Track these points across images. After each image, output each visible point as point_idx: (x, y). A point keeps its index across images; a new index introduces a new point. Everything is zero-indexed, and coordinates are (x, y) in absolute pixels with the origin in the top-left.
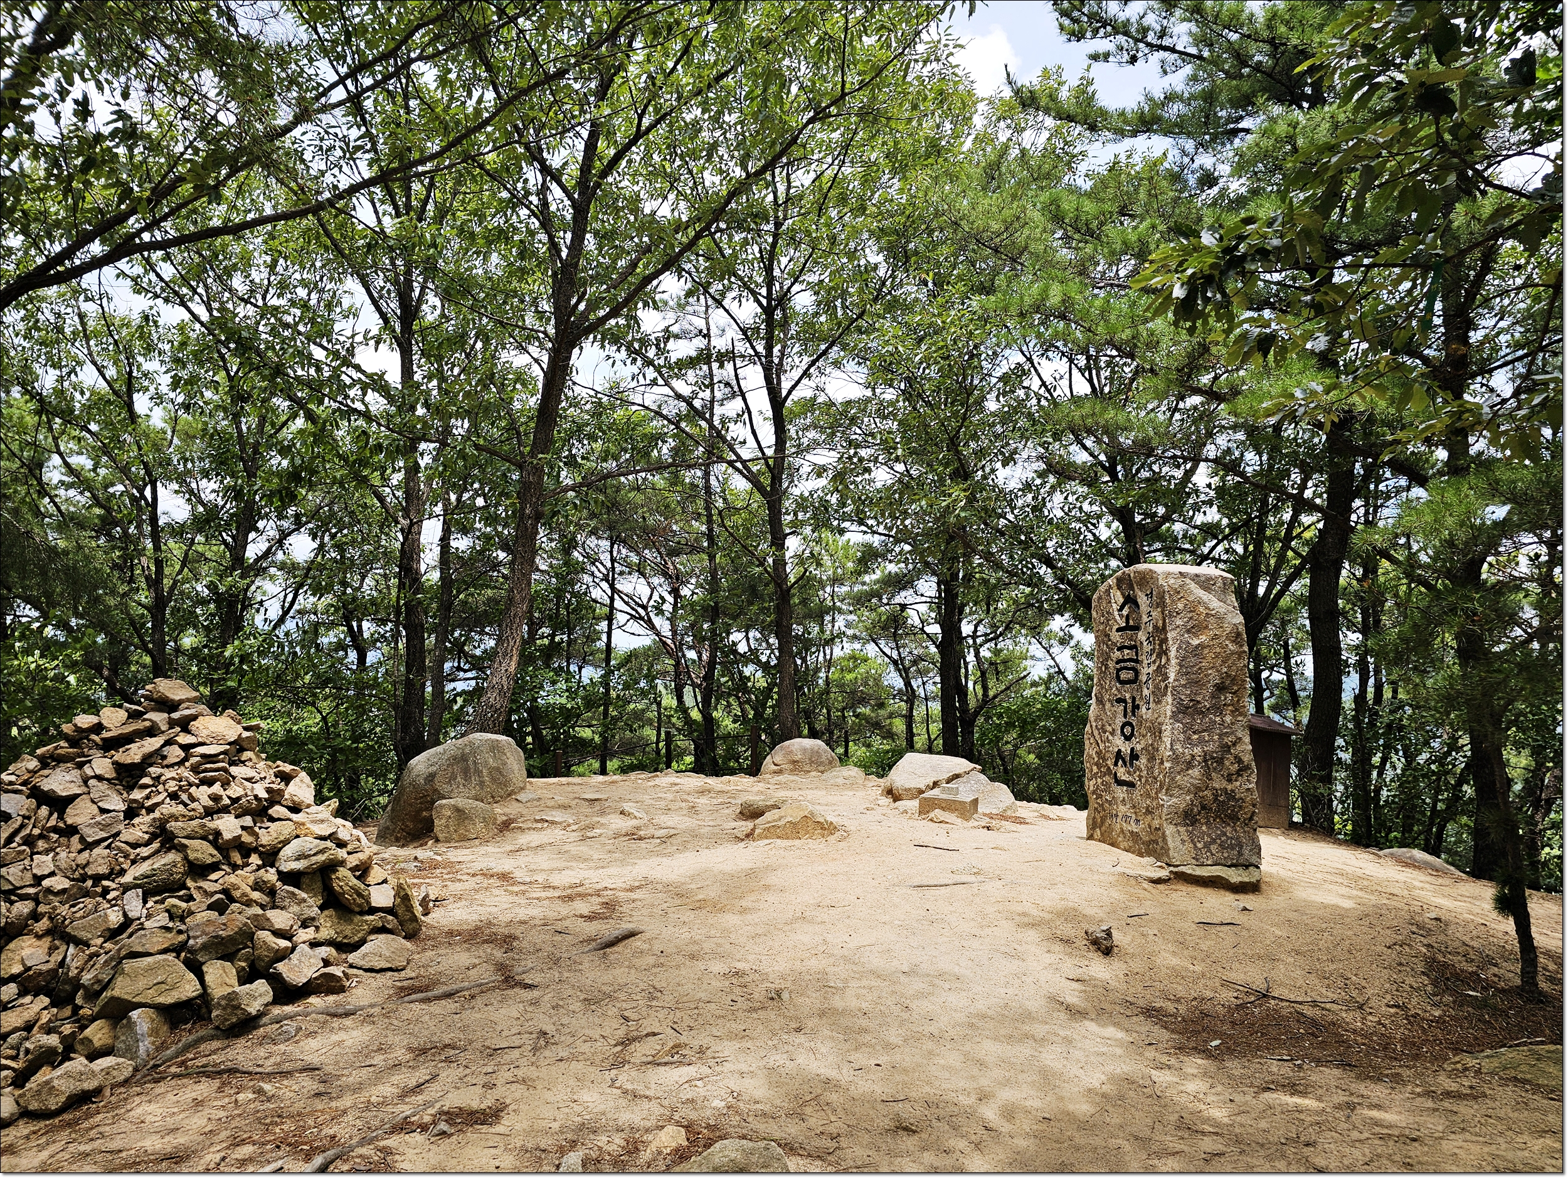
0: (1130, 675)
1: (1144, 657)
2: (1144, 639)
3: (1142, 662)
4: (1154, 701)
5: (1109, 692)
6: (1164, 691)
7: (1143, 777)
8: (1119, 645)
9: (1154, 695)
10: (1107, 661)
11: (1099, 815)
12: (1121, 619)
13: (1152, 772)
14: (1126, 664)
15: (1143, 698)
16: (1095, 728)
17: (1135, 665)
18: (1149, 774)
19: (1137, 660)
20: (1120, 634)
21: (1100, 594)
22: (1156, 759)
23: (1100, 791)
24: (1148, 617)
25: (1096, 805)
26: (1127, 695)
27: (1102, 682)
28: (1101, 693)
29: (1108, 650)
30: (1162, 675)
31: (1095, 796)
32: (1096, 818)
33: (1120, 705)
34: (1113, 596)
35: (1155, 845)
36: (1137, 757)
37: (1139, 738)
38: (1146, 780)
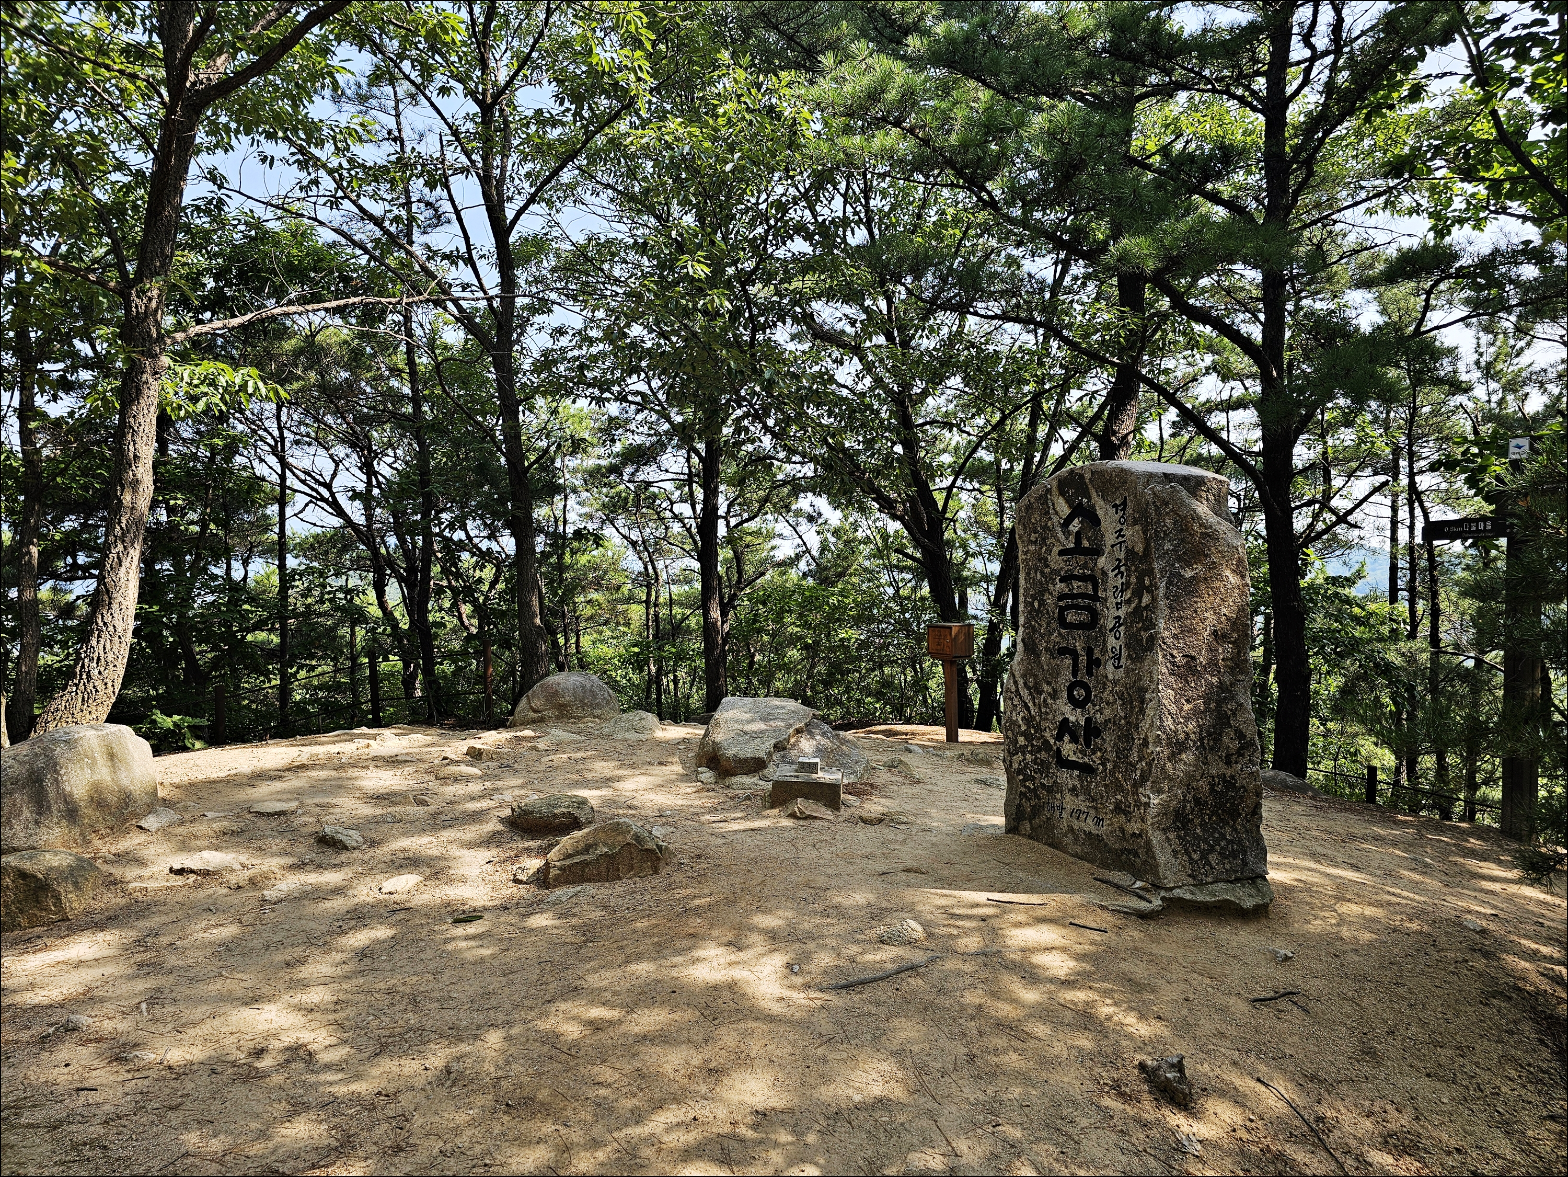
0: (1084, 617)
1: (1110, 593)
2: (1109, 568)
3: (1106, 600)
4: (1129, 657)
5: (1046, 639)
6: (1147, 643)
7: (1108, 760)
8: (1062, 573)
9: (1129, 648)
10: (1043, 595)
11: (1028, 803)
12: (1067, 538)
13: (1127, 756)
14: (1075, 602)
15: (1107, 651)
16: (1023, 685)
17: (1091, 603)
18: (1120, 758)
19: (1095, 597)
20: (1065, 558)
21: (1029, 501)
22: (1133, 739)
23: (1031, 771)
24: (1117, 537)
25: (1023, 790)
26: (1077, 644)
27: (1033, 623)
28: (1032, 638)
29: (1044, 580)
30: (1143, 621)
31: (1021, 777)
32: (1023, 806)
33: (1066, 658)
34: (1053, 504)
35: (1131, 857)
36: (1097, 733)
37: (1100, 705)
38: (1116, 766)
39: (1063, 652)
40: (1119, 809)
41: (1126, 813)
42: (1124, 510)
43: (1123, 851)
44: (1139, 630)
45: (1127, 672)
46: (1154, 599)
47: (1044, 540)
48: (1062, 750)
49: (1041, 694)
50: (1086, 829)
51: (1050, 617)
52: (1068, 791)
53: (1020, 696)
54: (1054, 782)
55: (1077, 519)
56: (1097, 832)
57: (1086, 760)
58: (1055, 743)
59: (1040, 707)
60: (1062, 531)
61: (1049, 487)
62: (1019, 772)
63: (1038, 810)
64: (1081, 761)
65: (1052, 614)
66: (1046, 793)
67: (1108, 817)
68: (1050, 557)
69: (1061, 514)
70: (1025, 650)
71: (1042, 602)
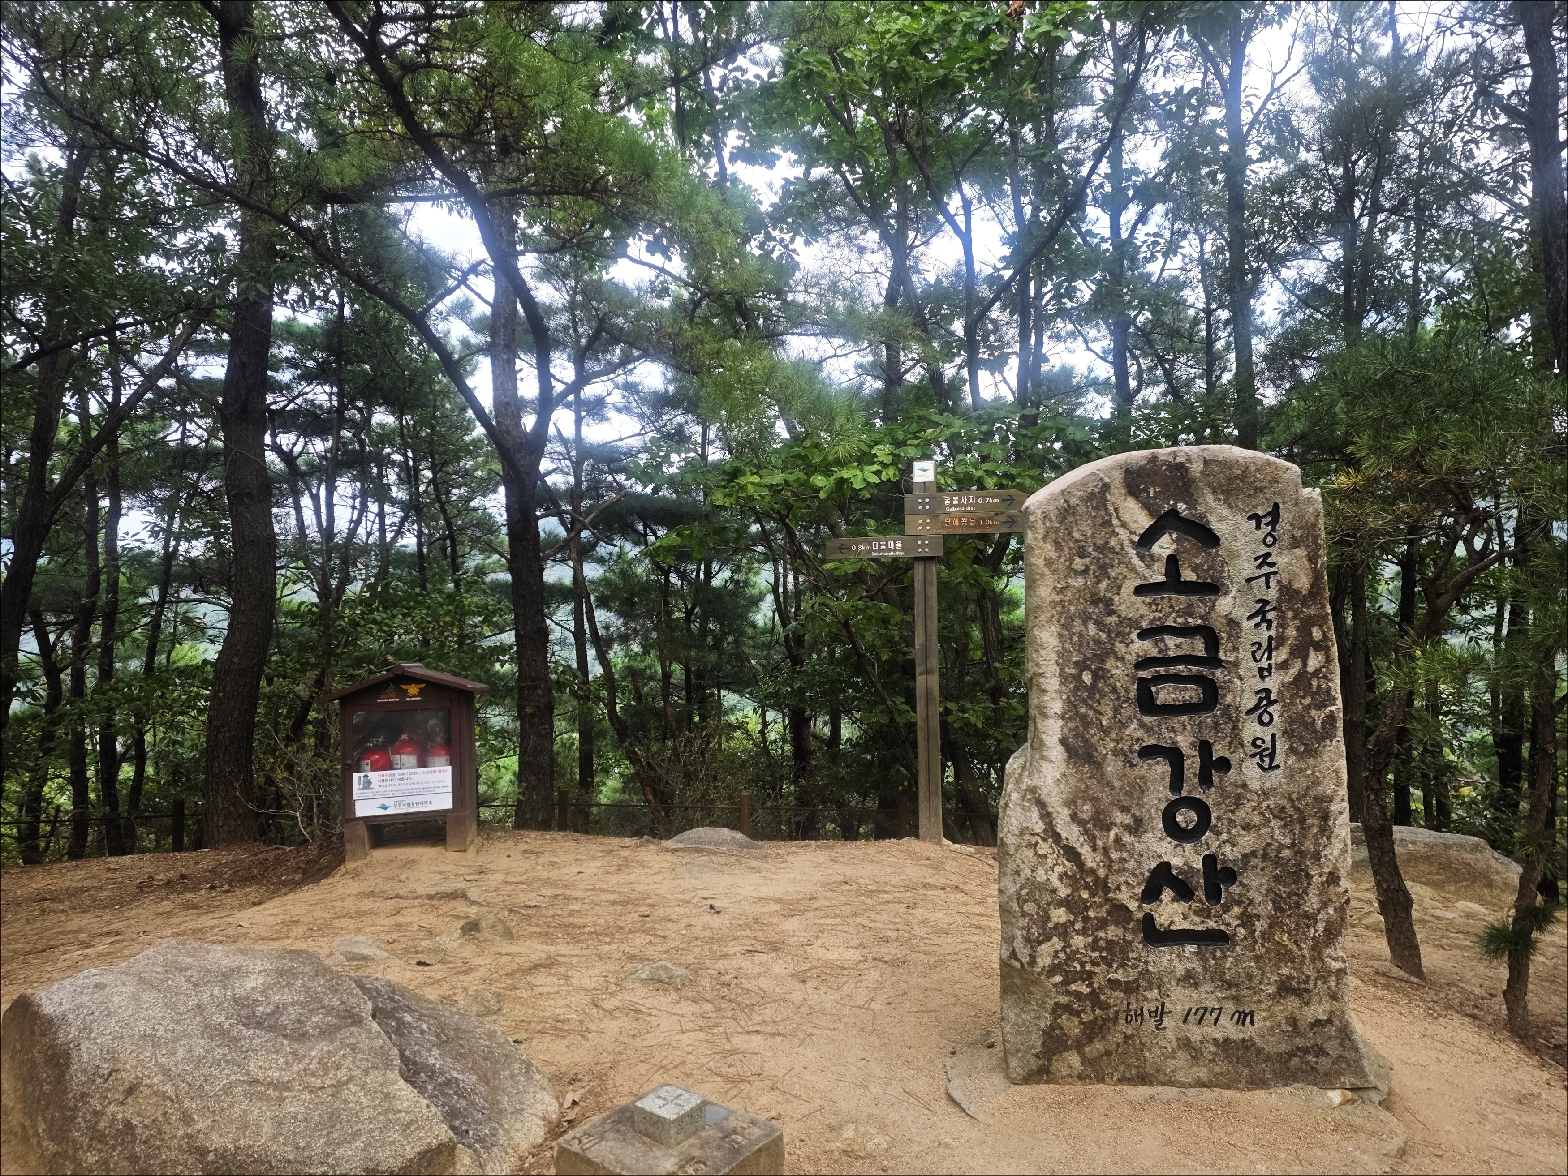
0: (1191, 693)
1: (1244, 654)
2: (1241, 613)
3: (1236, 665)
4: (1292, 750)
5: (1113, 735)
6: (1324, 728)
7: (1258, 917)
8: (1144, 624)
9: (1290, 737)
10: (1103, 661)
11: (1076, 1020)
12: (1148, 567)
13: (1298, 905)
14: (1172, 670)
15: (1242, 745)
16: (1068, 819)
17: (1205, 671)
18: (1282, 910)
19: (1213, 661)
20: (1148, 599)
21: (1067, 501)
22: (1309, 877)
23: (1082, 964)
24: (1259, 567)
25: (1063, 999)
26: (1179, 738)
27: (1083, 711)
28: (1083, 737)
29: (1104, 636)
30: (1313, 695)
31: (1058, 979)
32: (1061, 1028)
33: (1158, 763)
34: (1116, 510)
35: (1311, 1058)
36: (1230, 875)
37: (1229, 832)
38: (1274, 924)
39: (1148, 752)
40: (1285, 989)
41: (1298, 993)
42: (1274, 523)
43: (1291, 1055)
44: (1309, 705)
45: (1291, 775)
46: (1328, 660)
47: (1103, 569)
48: (1156, 916)
49: (1109, 830)
50: (1217, 1036)
51: (1119, 698)
52: (1174, 983)
53: (1057, 837)
54: (1140, 973)
55: (1167, 536)
56: (1241, 1036)
57: (1212, 924)
58: (1140, 907)
59: (1106, 851)
60: (1137, 554)
61: (1107, 480)
62: (1052, 970)
63: (1101, 1028)
64: (1200, 928)
65: (1123, 693)
66: (1122, 995)
67: (1263, 1006)
68: (1116, 598)
69: (1133, 527)
70: (1070, 758)
71: (1099, 675)
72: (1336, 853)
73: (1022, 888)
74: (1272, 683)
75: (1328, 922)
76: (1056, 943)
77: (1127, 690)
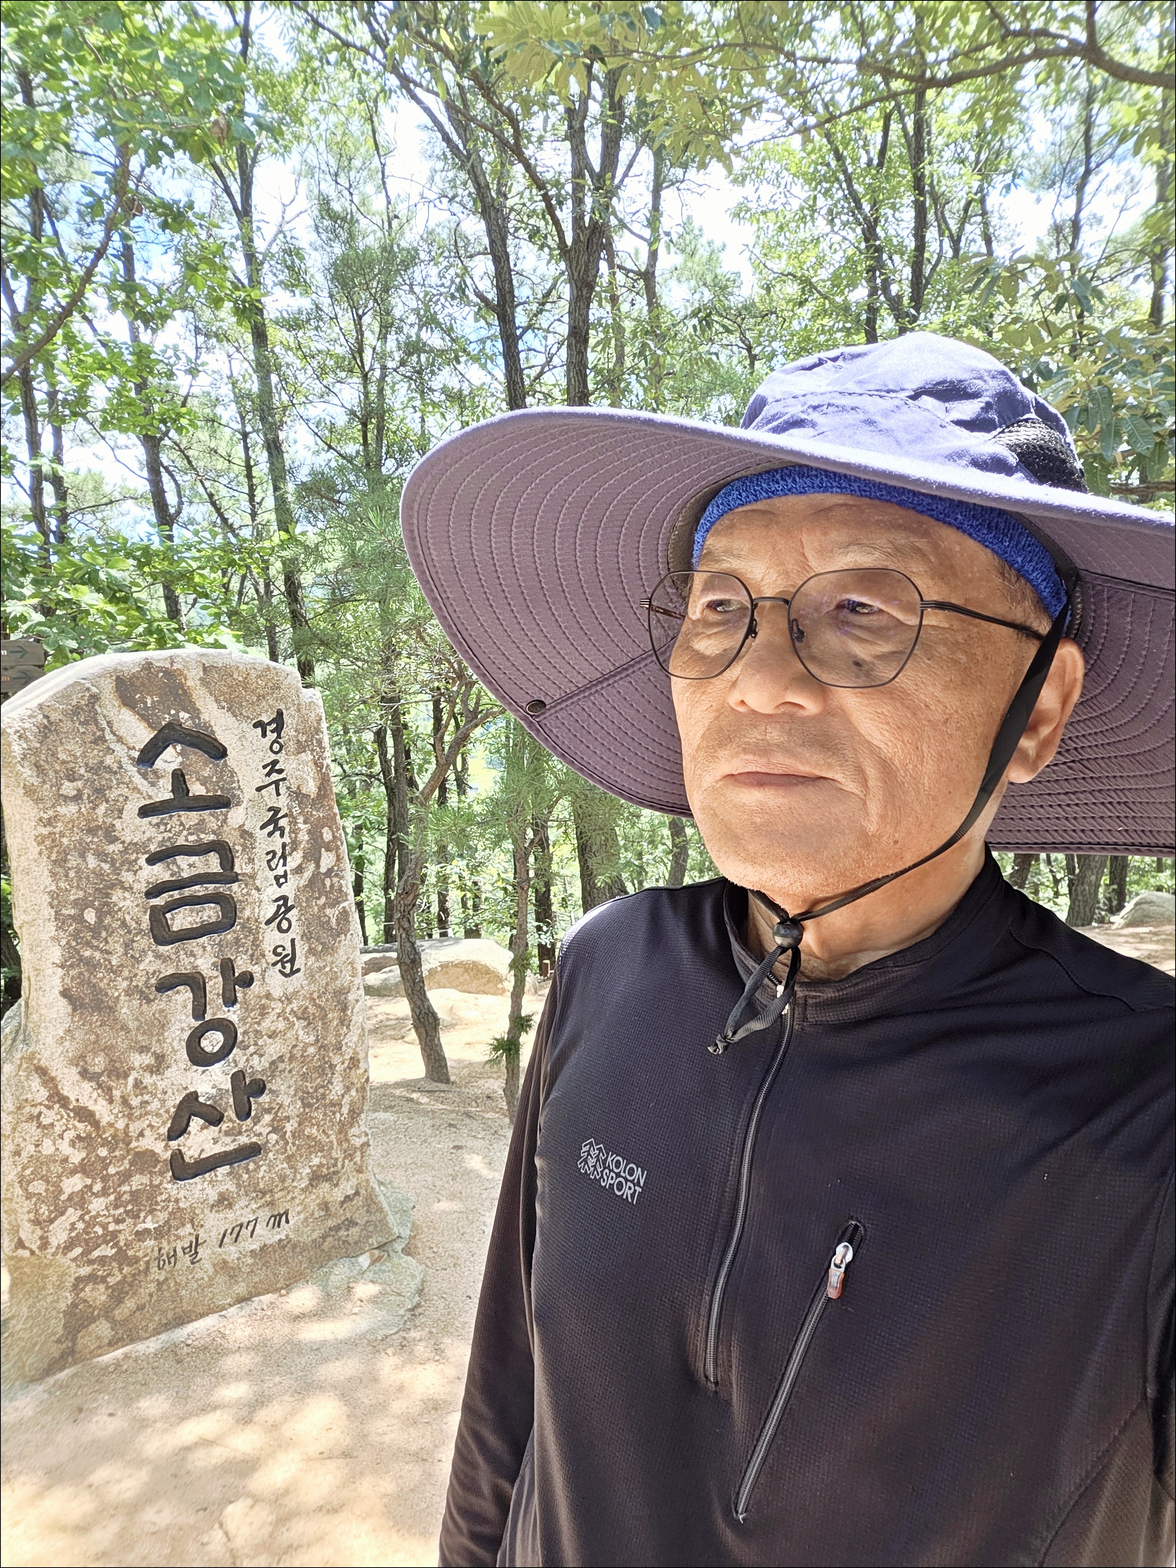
0: (211, 913)
1: (261, 863)
2: (253, 825)
3: (253, 877)
4: (312, 951)
5: (126, 973)
6: (338, 924)
7: (288, 1119)
8: (153, 848)
9: (309, 940)
10: (108, 895)
11: (102, 1287)
12: (153, 784)
13: (324, 1096)
14: (187, 892)
15: (264, 956)
16: (78, 1077)
17: (222, 888)
18: (310, 1105)
19: (229, 876)
20: (155, 820)
21: (46, 717)
22: (332, 1067)
23: (105, 1227)
24: (268, 774)
25: (85, 1271)
26: (199, 962)
27: (87, 954)
28: (89, 982)
29: (106, 867)
30: (327, 894)
31: (78, 1251)
32: (85, 1301)
33: (178, 992)
34: (109, 723)
35: (342, 1233)
36: (259, 1088)
37: (256, 1044)
38: (303, 1120)
39: (167, 985)
40: (316, 1178)
41: (328, 1178)
42: (278, 730)
43: (324, 1237)
44: (324, 906)
45: (311, 977)
46: (339, 859)
47: (100, 793)
48: (183, 1150)
49: (126, 1076)
50: (254, 1247)
51: (129, 932)
52: (207, 1211)
53: (64, 1102)
54: (170, 1214)
55: (170, 749)
56: (277, 1237)
57: (243, 1140)
58: (166, 1147)
59: (125, 1101)
60: (139, 772)
61: (94, 690)
62: (69, 1246)
63: (131, 1285)
64: (231, 1147)
65: (134, 925)
66: (152, 1242)
67: (297, 1201)
68: (118, 824)
69: (131, 741)
70: (74, 1010)
71: (106, 910)
72: (355, 1039)
73: (24, 1169)
74: (288, 889)
75: (352, 1103)
76: (72, 1214)
77: (138, 922)
